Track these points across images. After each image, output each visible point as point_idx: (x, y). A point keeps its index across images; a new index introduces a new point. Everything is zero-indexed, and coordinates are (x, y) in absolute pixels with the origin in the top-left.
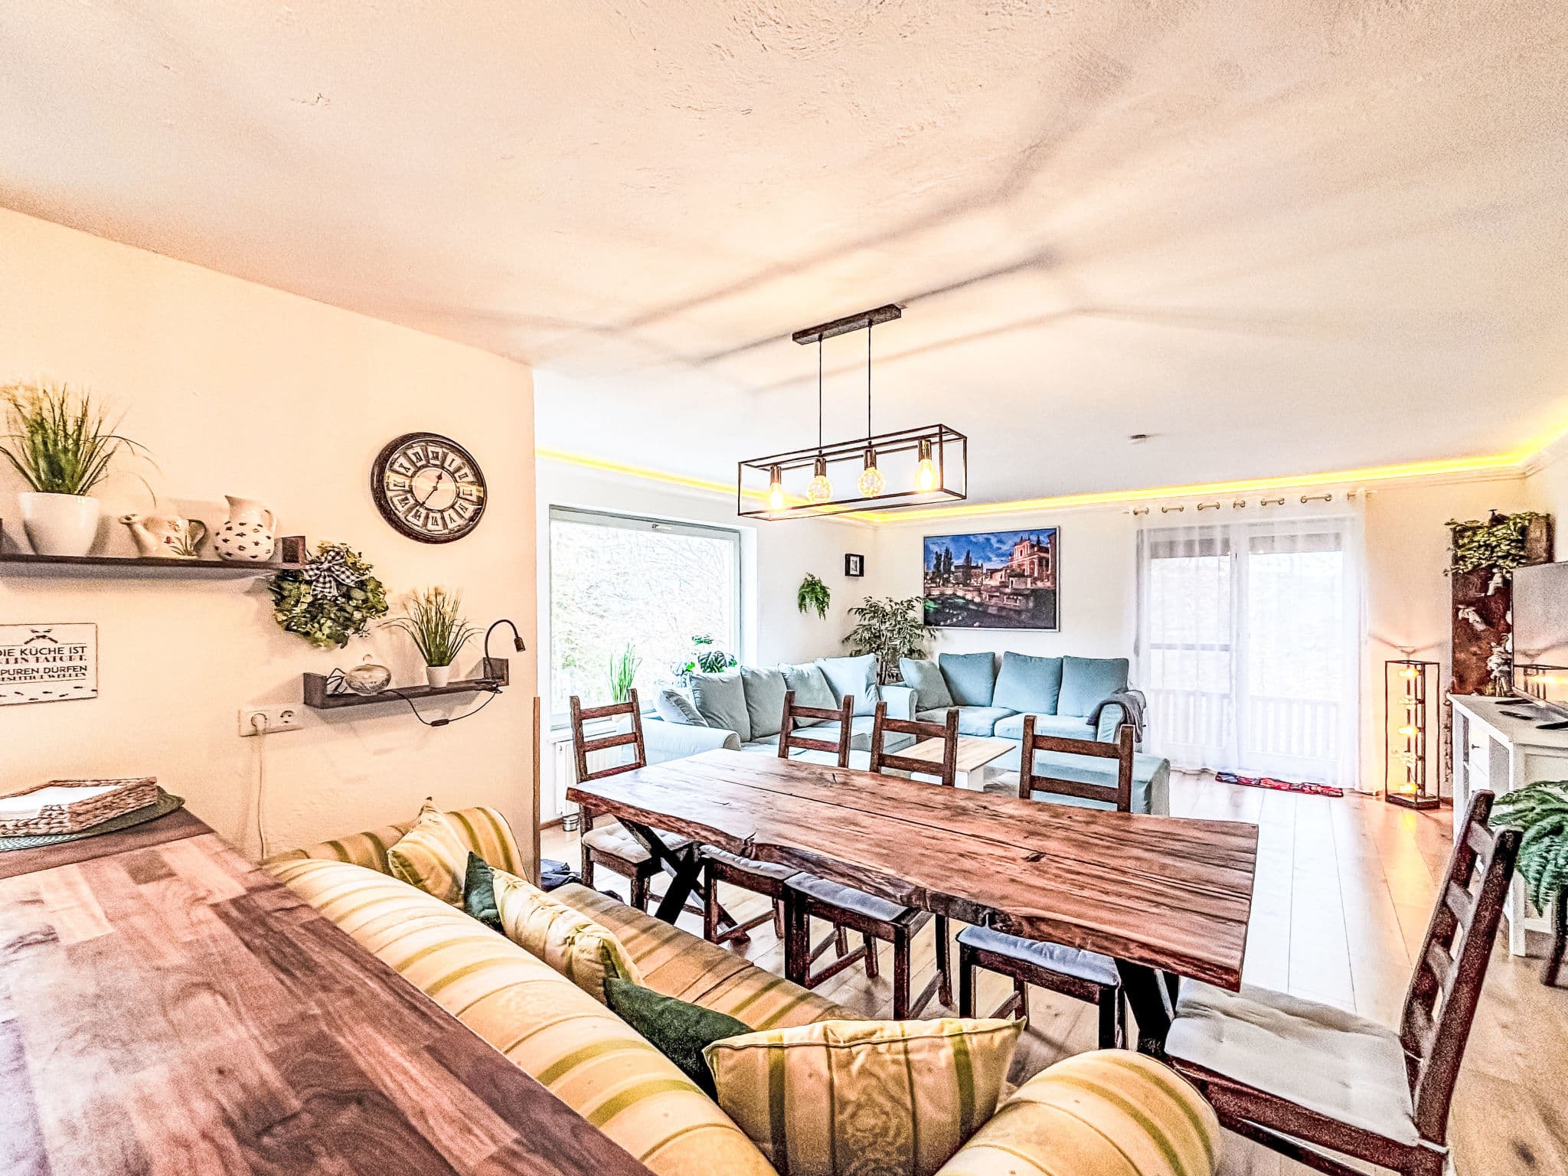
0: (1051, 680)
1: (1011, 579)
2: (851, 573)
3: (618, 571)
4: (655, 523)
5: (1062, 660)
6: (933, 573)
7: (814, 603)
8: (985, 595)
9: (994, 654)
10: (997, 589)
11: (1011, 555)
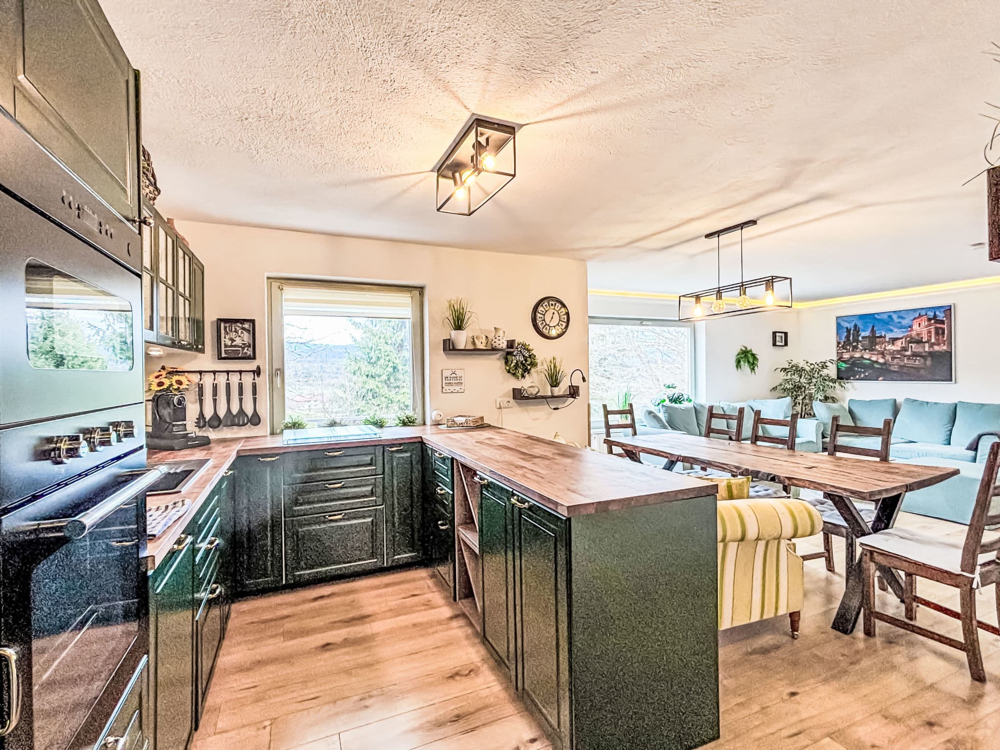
0: (946, 418)
1: (910, 345)
2: (777, 344)
3: (619, 348)
4: (641, 321)
5: (956, 405)
6: (845, 342)
7: (747, 364)
8: (889, 358)
9: (895, 400)
10: (898, 352)
11: (911, 327)
